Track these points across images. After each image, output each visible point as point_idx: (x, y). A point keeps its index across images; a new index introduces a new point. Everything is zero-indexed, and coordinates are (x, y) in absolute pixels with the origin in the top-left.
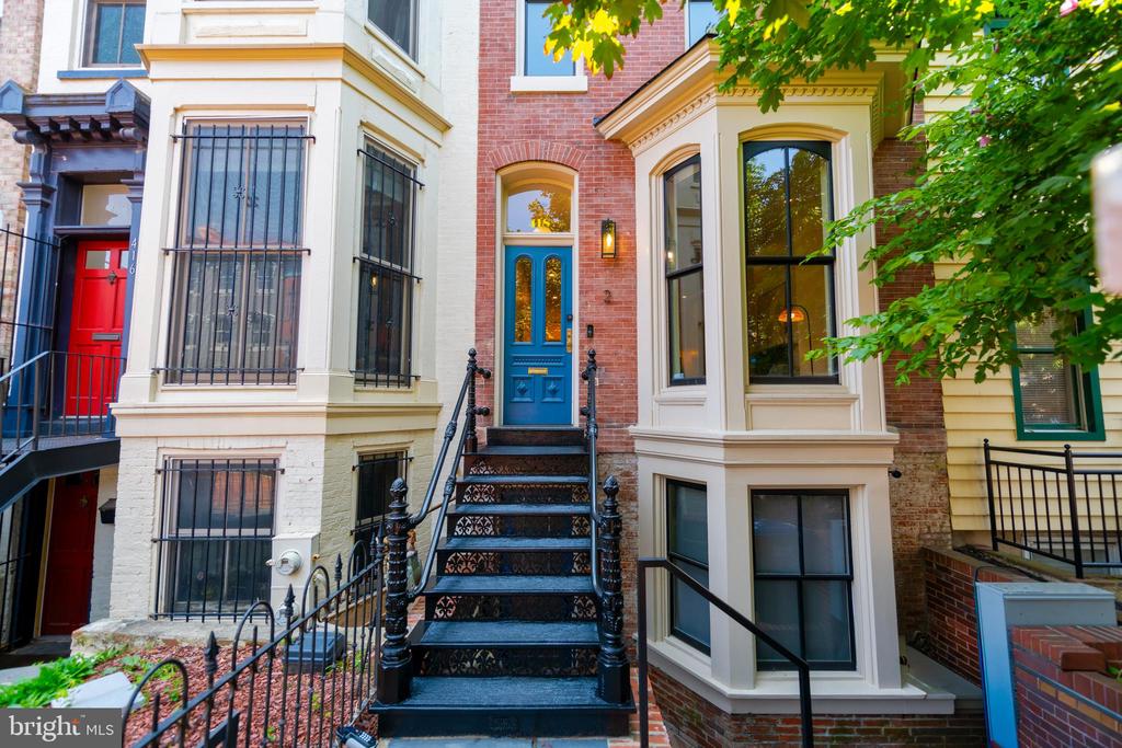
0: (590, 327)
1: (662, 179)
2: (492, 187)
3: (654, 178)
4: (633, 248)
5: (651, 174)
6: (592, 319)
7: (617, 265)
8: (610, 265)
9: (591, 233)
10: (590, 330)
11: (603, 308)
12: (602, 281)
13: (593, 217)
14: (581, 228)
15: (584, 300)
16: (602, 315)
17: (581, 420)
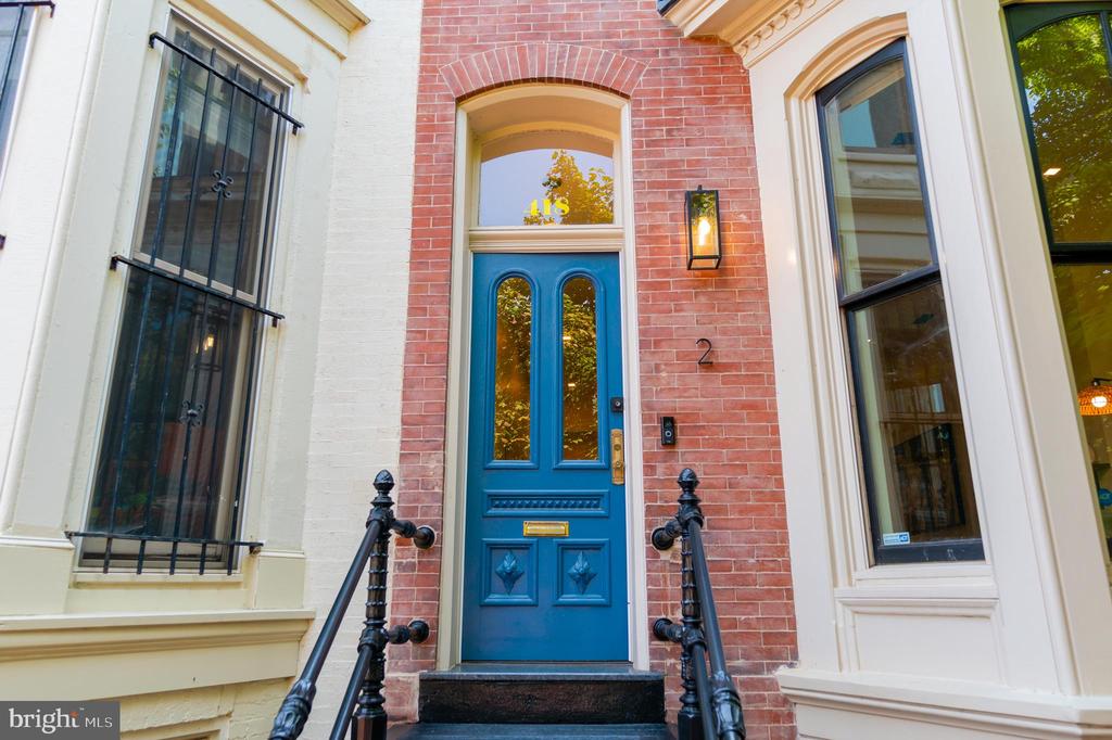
0: (668, 422)
1: (812, 103)
2: (449, 133)
3: (794, 102)
4: (756, 247)
5: (787, 95)
6: (670, 404)
7: (724, 284)
8: (705, 284)
9: (662, 218)
10: (668, 430)
11: (696, 378)
12: (690, 320)
13: (662, 185)
14: (639, 208)
15: (656, 360)
16: (692, 395)
17: (654, 653)
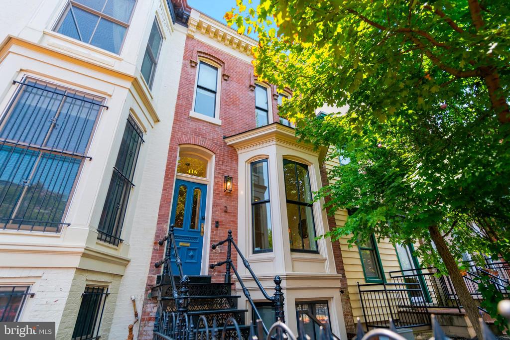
0: (217, 222)
1: (250, 165)
2: (176, 151)
3: (247, 163)
4: (237, 190)
5: (246, 162)
6: (218, 219)
7: (230, 196)
8: (227, 195)
9: (220, 180)
10: (217, 224)
11: (223, 214)
12: (223, 202)
13: (221, 173)
14: (215, 177)
15: (215, 209)
16: (222, 217)
17: (209, 271)
